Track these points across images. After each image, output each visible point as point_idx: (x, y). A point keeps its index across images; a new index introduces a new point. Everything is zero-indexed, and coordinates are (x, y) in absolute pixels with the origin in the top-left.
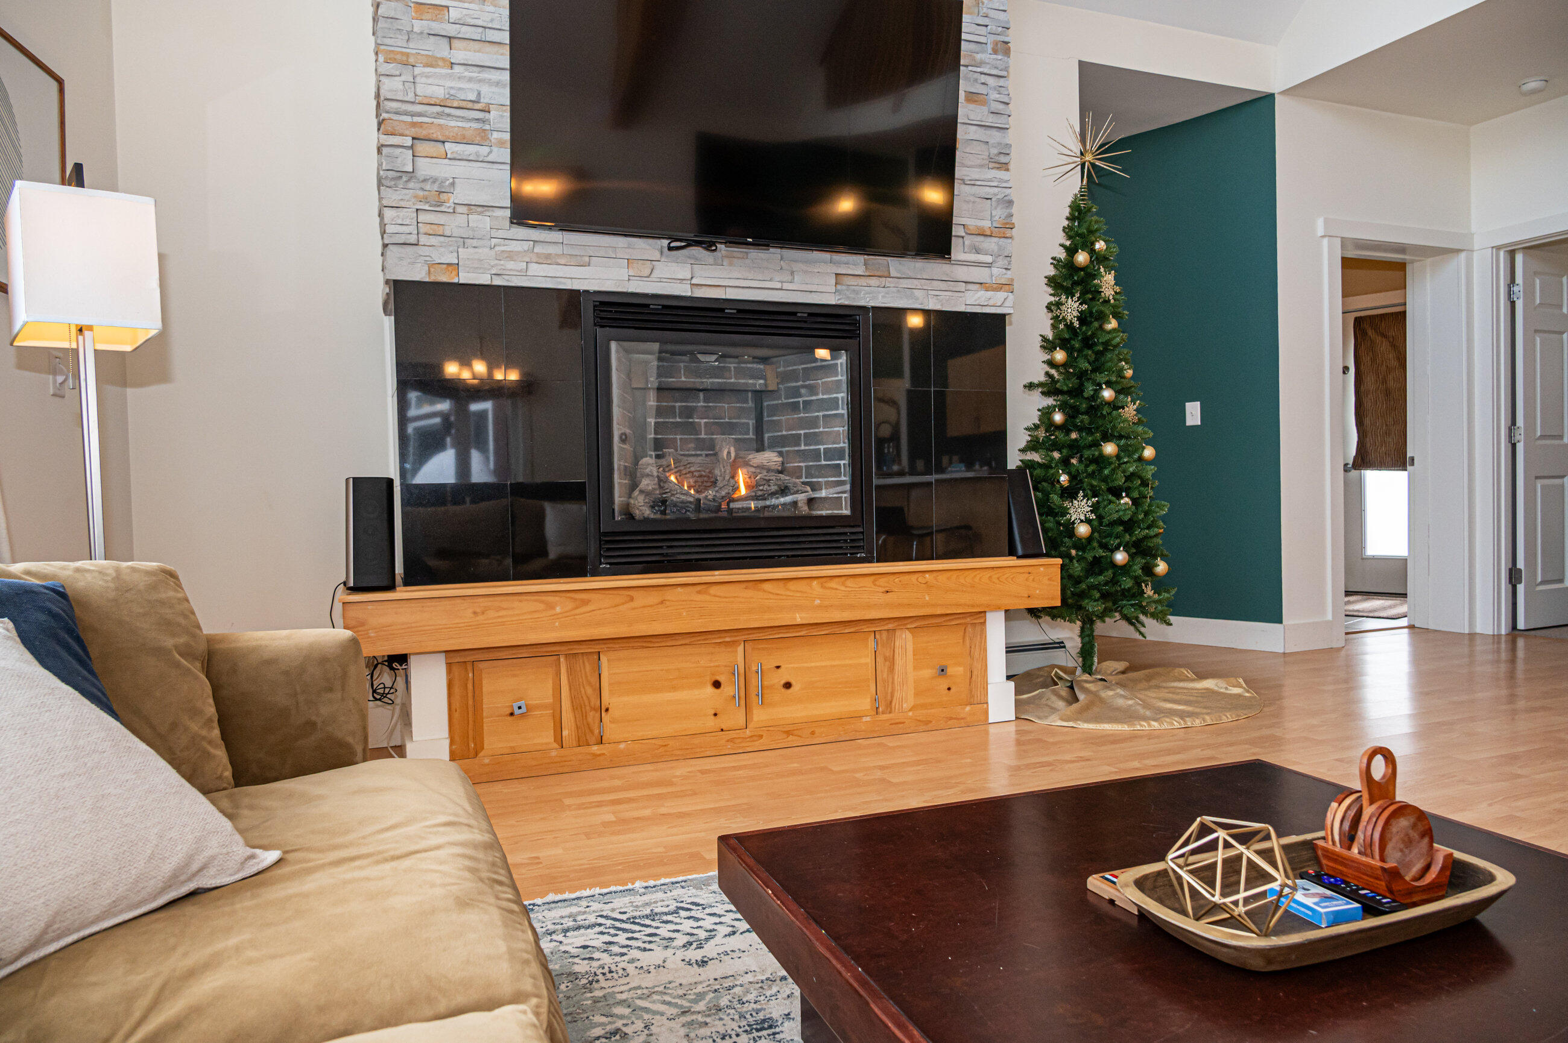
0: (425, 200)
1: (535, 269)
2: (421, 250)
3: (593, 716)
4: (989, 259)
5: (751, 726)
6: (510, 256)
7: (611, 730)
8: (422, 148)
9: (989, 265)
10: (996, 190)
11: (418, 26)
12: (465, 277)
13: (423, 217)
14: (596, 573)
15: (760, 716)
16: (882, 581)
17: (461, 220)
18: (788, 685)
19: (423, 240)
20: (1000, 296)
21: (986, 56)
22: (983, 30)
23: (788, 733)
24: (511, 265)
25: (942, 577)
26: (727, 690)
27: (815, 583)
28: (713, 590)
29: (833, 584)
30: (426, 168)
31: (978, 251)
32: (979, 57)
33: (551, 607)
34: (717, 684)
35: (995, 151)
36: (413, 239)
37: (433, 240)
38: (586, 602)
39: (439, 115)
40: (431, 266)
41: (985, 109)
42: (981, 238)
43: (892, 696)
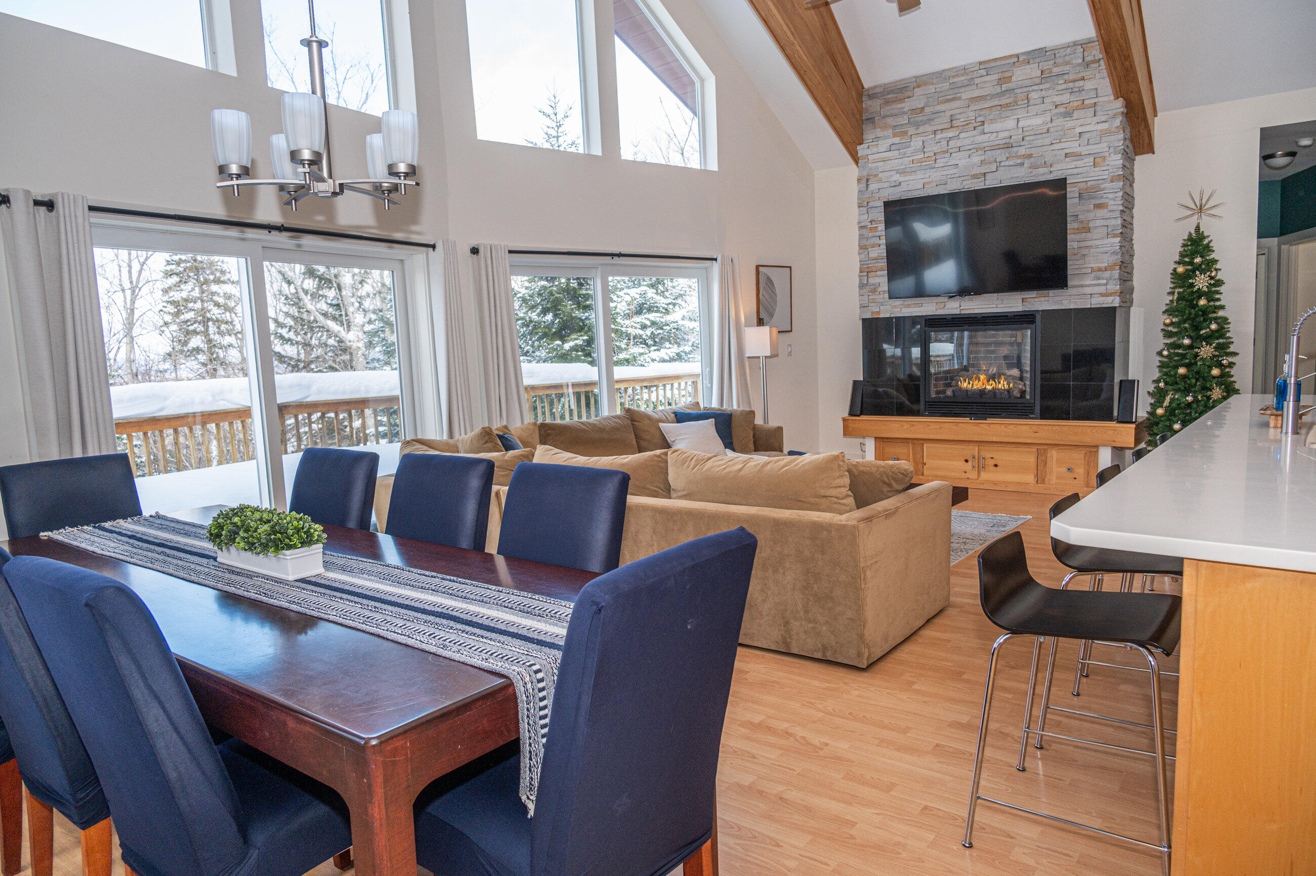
0: (871, 292)
1: (903, 310)
2: (869, 308)
3: (920, 466)
4: (1104, 282)
5: (980, 479)
6: (895, 307)
7: (926, 472)
8: (871, 274)
9: (1106, 284)
10: (1110, 248)
11: (870, 235)
12: (881, 316)
13: (870, 297)
14: (923, 415)
15: (984, 476)
16: (1034, 428)
17: (881, 296)
18: (996, 466)
19: (870, 304)
20: (1110, 299)
21: (1108, 185)
22: (1107, 172)
23: (995, 484)
24: (896, 310)
25: (1064, 428)
26: (970, 463)
27: (1002, 426)
28: (961, 425)
29: (1011, 427)
30: (871, 281)
31: (1099, 279)
32: (1102, 186)
33: (902, 426)
34: (967, 461)
35: (1110, 229)
36: (867, 305)
37: (873, 304)
38: (913, 426)
39: (875, 263)
40: (873, 313)
41: (1105, 211)
42: (1101, 273)
43: (1045, 476)
